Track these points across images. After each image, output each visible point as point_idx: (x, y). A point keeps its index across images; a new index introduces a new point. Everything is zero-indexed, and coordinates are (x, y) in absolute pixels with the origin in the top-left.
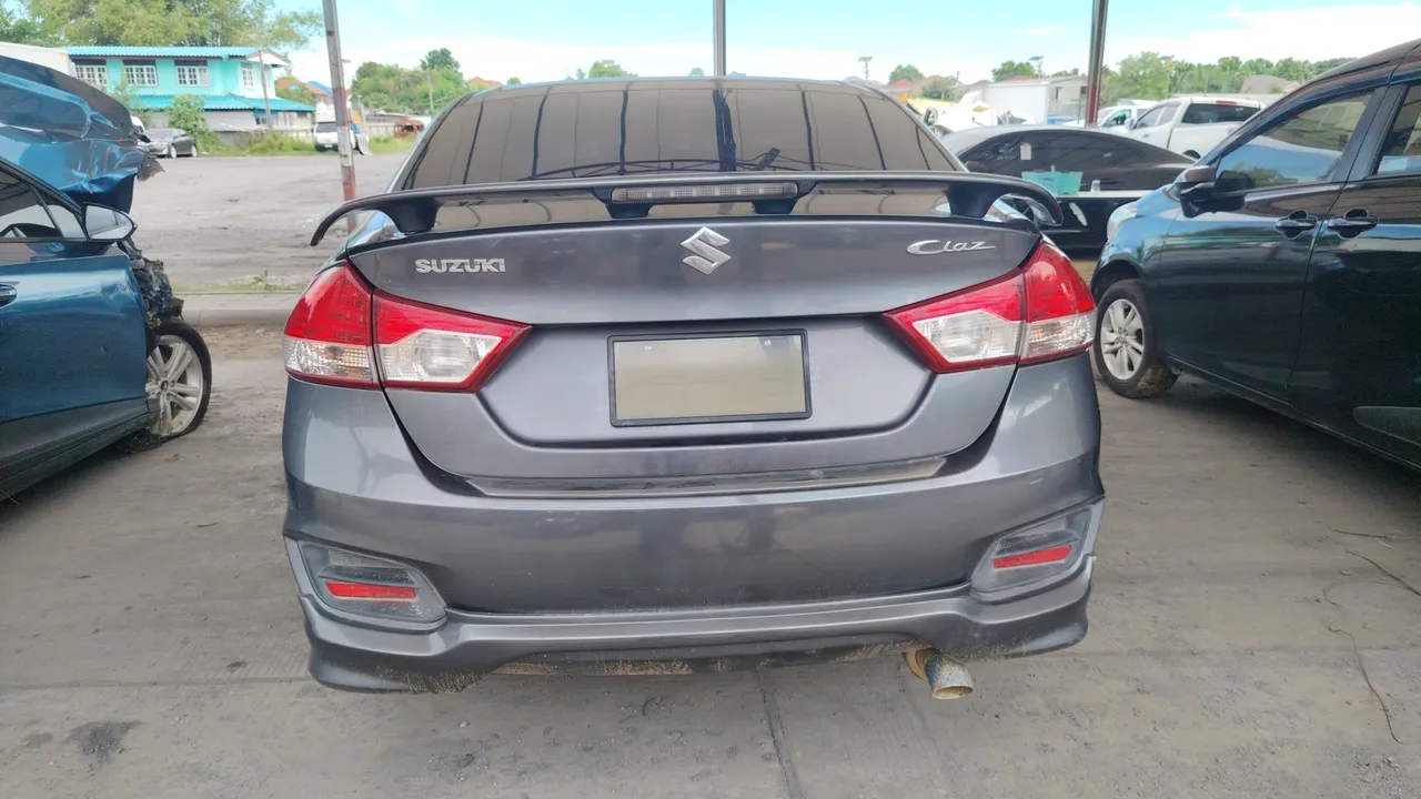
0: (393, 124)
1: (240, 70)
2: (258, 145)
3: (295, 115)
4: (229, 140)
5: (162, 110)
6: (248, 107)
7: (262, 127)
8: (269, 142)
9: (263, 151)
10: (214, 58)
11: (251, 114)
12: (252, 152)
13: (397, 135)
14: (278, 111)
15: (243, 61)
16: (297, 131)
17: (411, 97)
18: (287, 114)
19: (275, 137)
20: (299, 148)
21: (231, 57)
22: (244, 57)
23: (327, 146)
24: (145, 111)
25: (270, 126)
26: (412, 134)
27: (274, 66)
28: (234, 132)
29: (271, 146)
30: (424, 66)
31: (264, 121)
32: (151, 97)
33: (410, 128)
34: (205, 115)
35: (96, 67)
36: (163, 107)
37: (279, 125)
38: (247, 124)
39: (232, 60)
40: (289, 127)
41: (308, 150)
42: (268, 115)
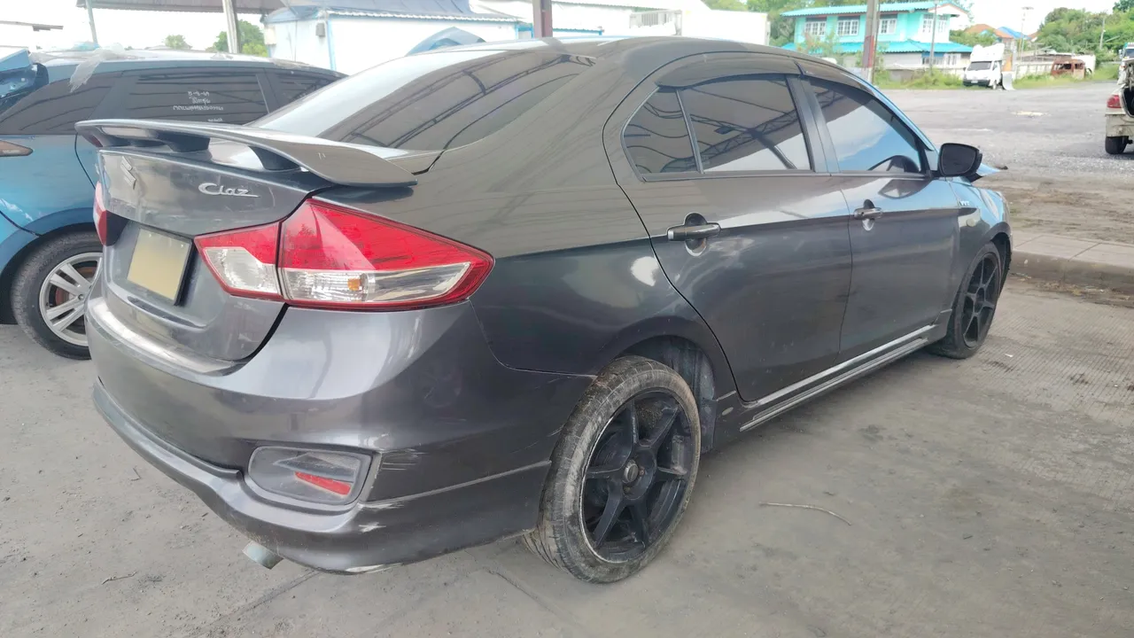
0: (1052, 63)
1: (922, 19)
2: (918, 81)
3: (959, 56)
4: (898, 77)
5: (854, 54)
6: (918, 50)
7: (926, 66)
8: (926, 78)
9: (919, 85)
10: (903, 11)
11: (920, 55)
12: (910, 87)
13: (1053, 73)
14: (943, 53)
15: (924, 13)
16: (956, 69)
17: (1090, 37)
18: (952, 55)
19: (932, 75)
20: (951, 83)
21: (916, 10)
22: (927, 10)
23: (973, 82)
24: (842, 54)
25: (931, 65)
26: (1069, 71)
27: (953, 16)
28: (901, 70)
29: (927, 81)
30: (1116, 7)
31: (928, 61)
32: (850, 44)
33: (1068, 67)
34: (883, 57)
35: (819, 23)
36: (853, 51)
37: (943, 64)
38: (916, 64)
39: (917, 13)
40: (951, 66)
41: (958, 85)
42: (932, 57)
